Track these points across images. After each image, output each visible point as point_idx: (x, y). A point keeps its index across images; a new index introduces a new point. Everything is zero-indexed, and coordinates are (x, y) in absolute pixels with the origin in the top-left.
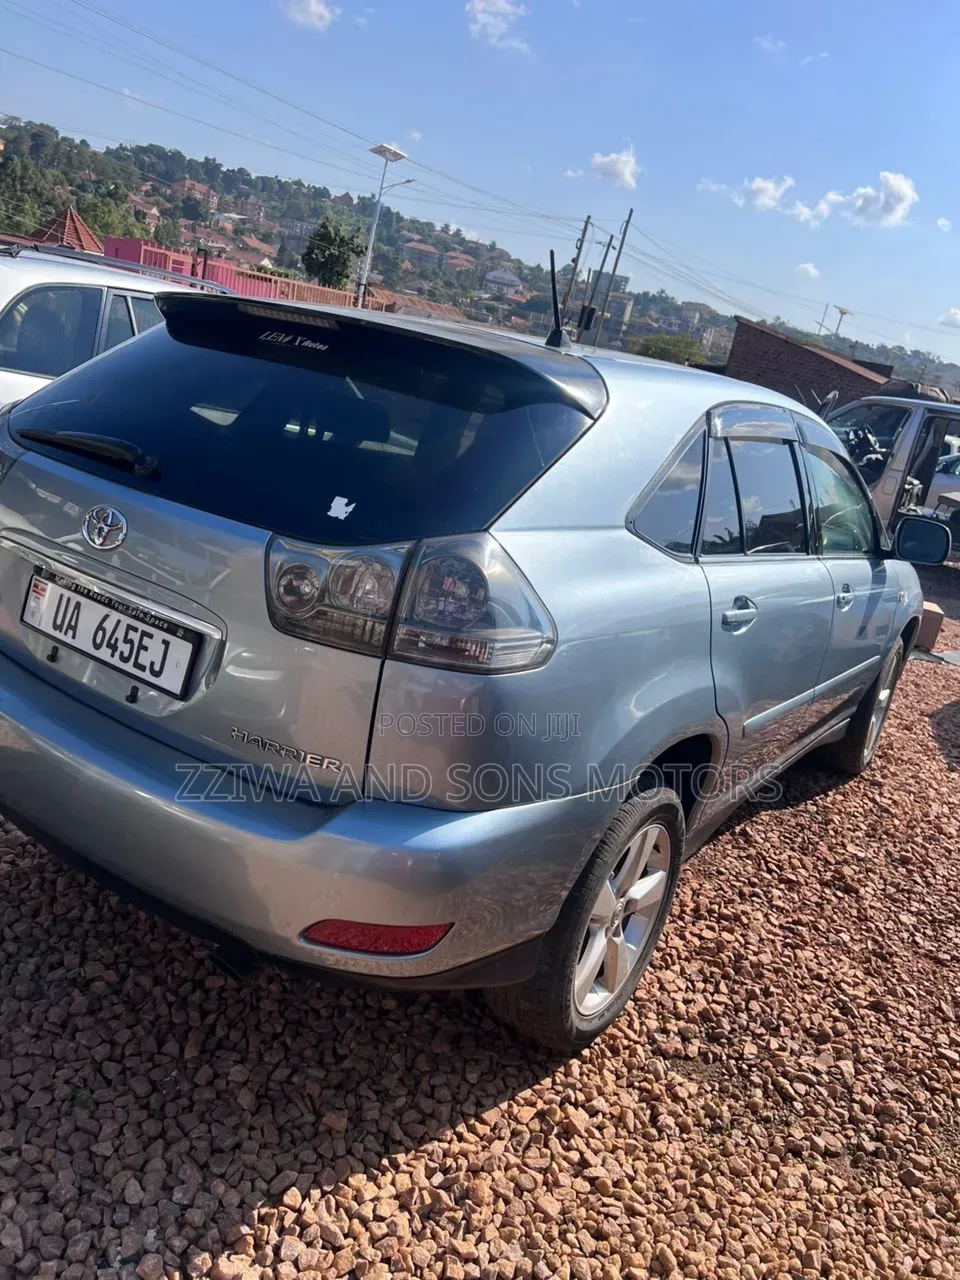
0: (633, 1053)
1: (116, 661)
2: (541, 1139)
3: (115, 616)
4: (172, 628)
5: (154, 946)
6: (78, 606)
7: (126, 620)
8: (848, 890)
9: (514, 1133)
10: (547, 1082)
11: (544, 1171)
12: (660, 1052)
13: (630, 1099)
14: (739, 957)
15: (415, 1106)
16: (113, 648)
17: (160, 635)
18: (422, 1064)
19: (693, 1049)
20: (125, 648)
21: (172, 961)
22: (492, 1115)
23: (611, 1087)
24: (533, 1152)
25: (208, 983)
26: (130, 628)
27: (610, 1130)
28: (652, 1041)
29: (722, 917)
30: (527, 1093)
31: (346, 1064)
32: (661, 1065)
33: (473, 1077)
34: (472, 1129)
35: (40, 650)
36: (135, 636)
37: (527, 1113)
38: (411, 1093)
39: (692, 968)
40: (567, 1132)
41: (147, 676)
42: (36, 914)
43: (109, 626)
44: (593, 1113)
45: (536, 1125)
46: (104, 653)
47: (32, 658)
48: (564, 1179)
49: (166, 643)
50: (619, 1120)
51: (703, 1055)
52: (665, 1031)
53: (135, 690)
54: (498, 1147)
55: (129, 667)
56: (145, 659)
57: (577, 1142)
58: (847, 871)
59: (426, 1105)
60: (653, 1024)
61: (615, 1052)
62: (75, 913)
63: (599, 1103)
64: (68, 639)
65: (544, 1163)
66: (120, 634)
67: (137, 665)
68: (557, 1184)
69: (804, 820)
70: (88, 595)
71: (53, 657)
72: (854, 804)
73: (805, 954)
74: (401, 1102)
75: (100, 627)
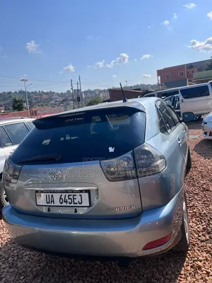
0: (198, 244)
1: (68, 205)
2: (196, 272)
3: (64, 194)
4: (81, 191)
5: (85, 270)
6: (52, 196)
7: (67, 194)
8: (207, 190)
9: (190, 274)
10: (187, 259)
11: (202, 278)
12: (202, 241)
13: (205, 254)
14: (200, 214)
15: (166, 279)
16: (66, 202)
17: (78, 194)
18: (160, 268)
19: (208, 238)
20: (70, 201)
21: (91, 271)
22: (182, 272)
23: (200, 254)
24: (197, 276)
25: (103, 273)
26: (69, 196)
27: (207, 263)
28: (199, 240)
29: (191, 207)
30: (185, 264)
31: (145, 276)
32: (205, 243)
33: (172, 266)
34: (181, 277)
35: (45, 210)
36: (71, 197)
37: (189, 268)
38: (163, 276)
39: (194, 220)
40: (200, 268)
41: (78, 205)
42: (53, 276)
43: (63, 197)
44: (201, 261)
45: (192, 270)
46: (64, 204)
47: (43, 213)
48: (207, 278)
49: (81, 195)
50: (207, 260)
51: (210, 237)
52: (199, 236)
53: (76, 210)
54: (189, 278)
55: (72, 205)
56: (76, 201)
57: (203, 269)
58: (204, 186)
59: (168, 277)
60: (197, 236)
61: (195, 246)
62: (62, 271)
63: (200, 258)
64: (52, 204)
65: (200, 277)
66: (67, 198)
67: (74, 203)
68: (206, 280)
69: (188, 180)
70: (54, 192)
71: (49, 210)
72: (195, 173)
73: (210, 207)
74: (163, 279)
75: (61, 198)
